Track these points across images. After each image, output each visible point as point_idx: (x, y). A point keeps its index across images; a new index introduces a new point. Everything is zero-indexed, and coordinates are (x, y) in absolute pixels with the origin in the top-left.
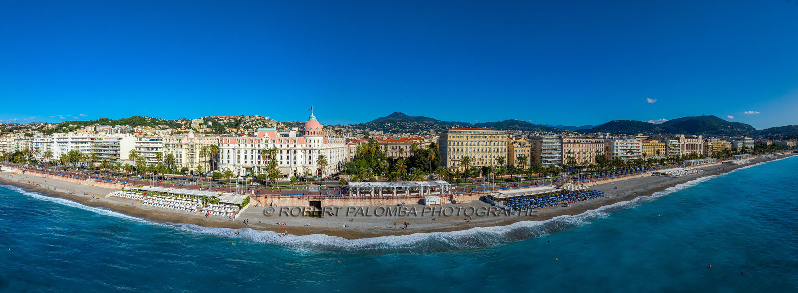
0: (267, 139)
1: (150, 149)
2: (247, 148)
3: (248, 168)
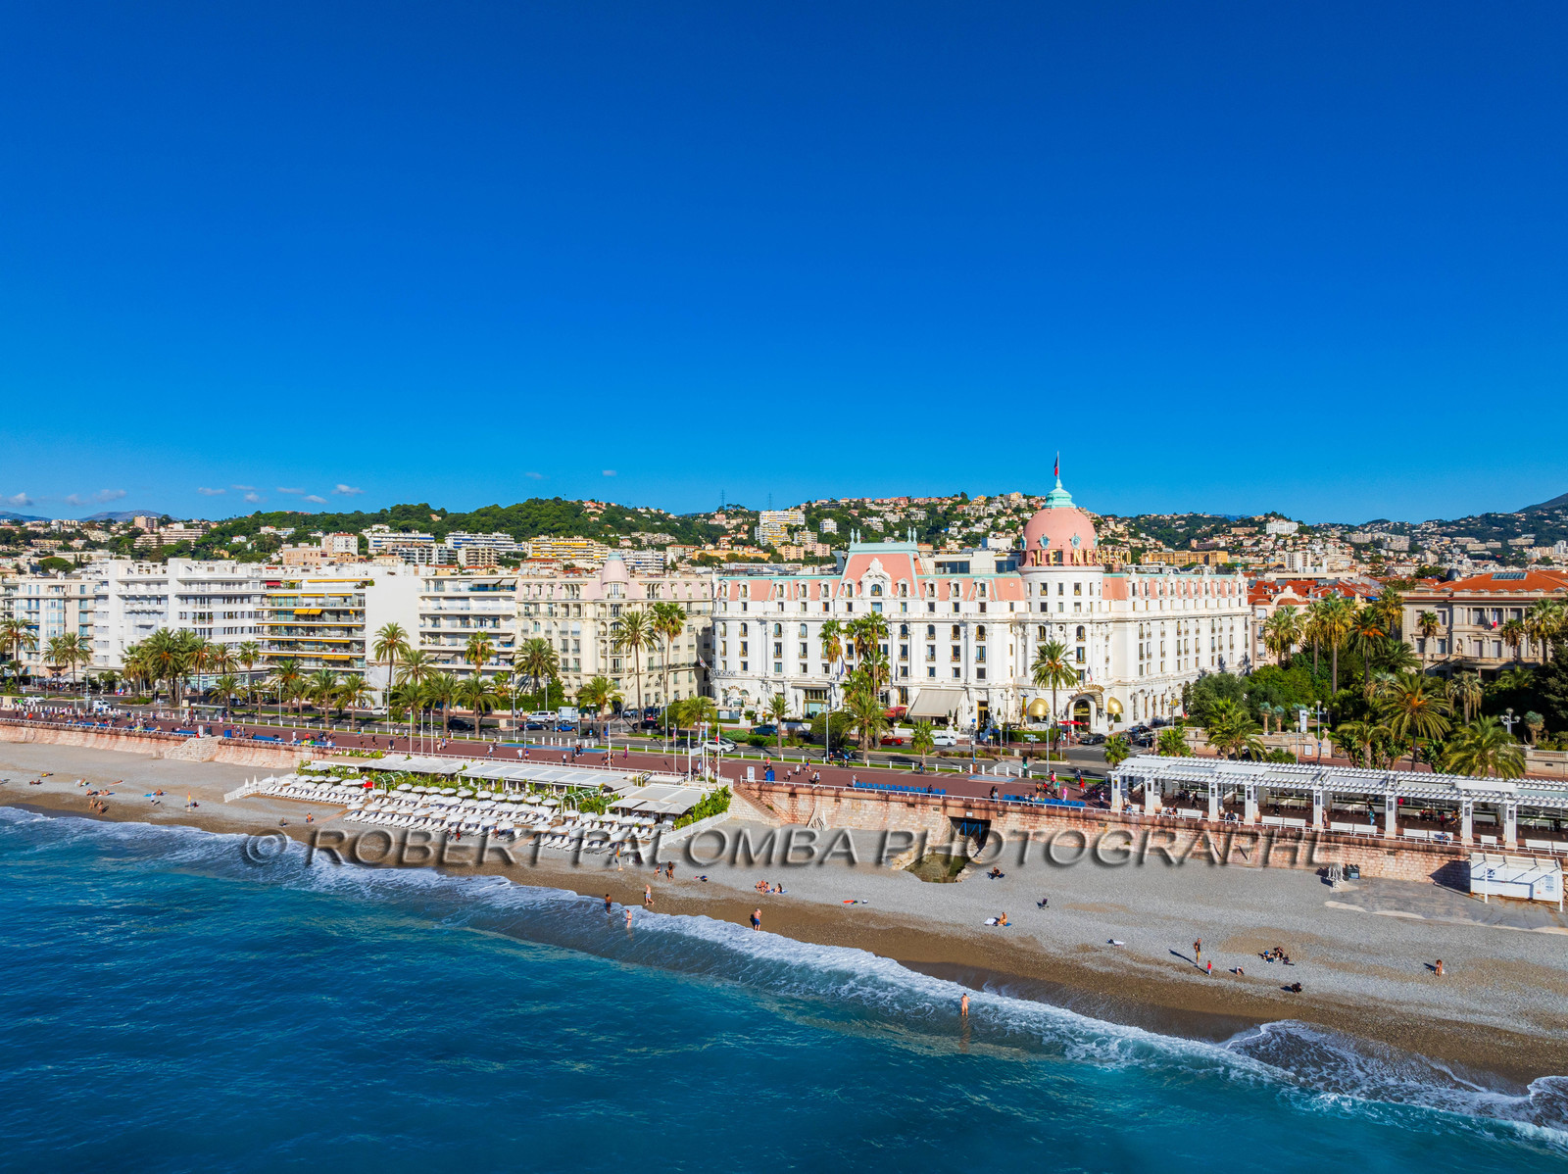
0: (878, 581)
1: (472, 621)
2: (810, 615)
3: (811, 691)
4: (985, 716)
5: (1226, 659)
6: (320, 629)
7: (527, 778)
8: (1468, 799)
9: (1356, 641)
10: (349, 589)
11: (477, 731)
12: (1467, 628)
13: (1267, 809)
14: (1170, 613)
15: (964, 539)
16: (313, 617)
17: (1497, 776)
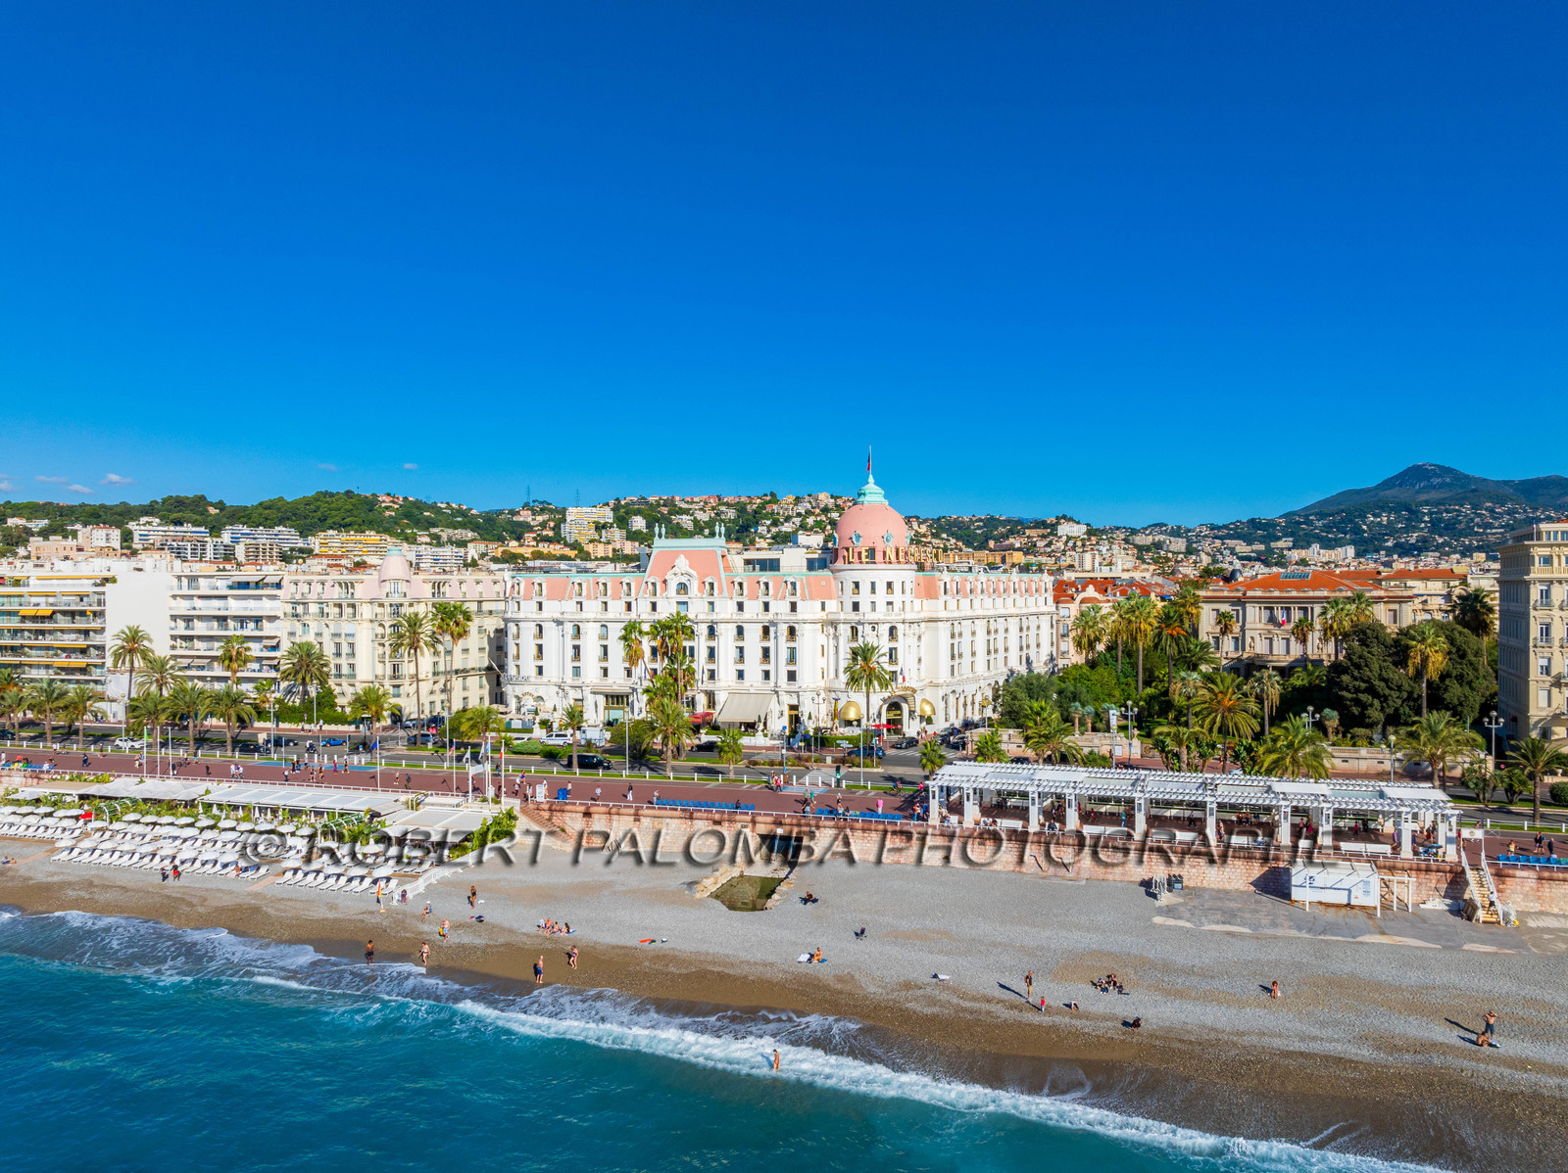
0: (684, 580)
2: (610, 615)
3: (612, 697)
4: (796, 720)
5: (1033, 658)
6: (51, 632)
7: (281, 803)
8: (1287, 803)
9: (1160, 640)
10: (86, 587)
11: (229, 748)
12: (1258, 626)
13: (1087, 817)
14: (980, 612)
15: (773, 538)
16: (43, 619)
17: (1307, 776)
